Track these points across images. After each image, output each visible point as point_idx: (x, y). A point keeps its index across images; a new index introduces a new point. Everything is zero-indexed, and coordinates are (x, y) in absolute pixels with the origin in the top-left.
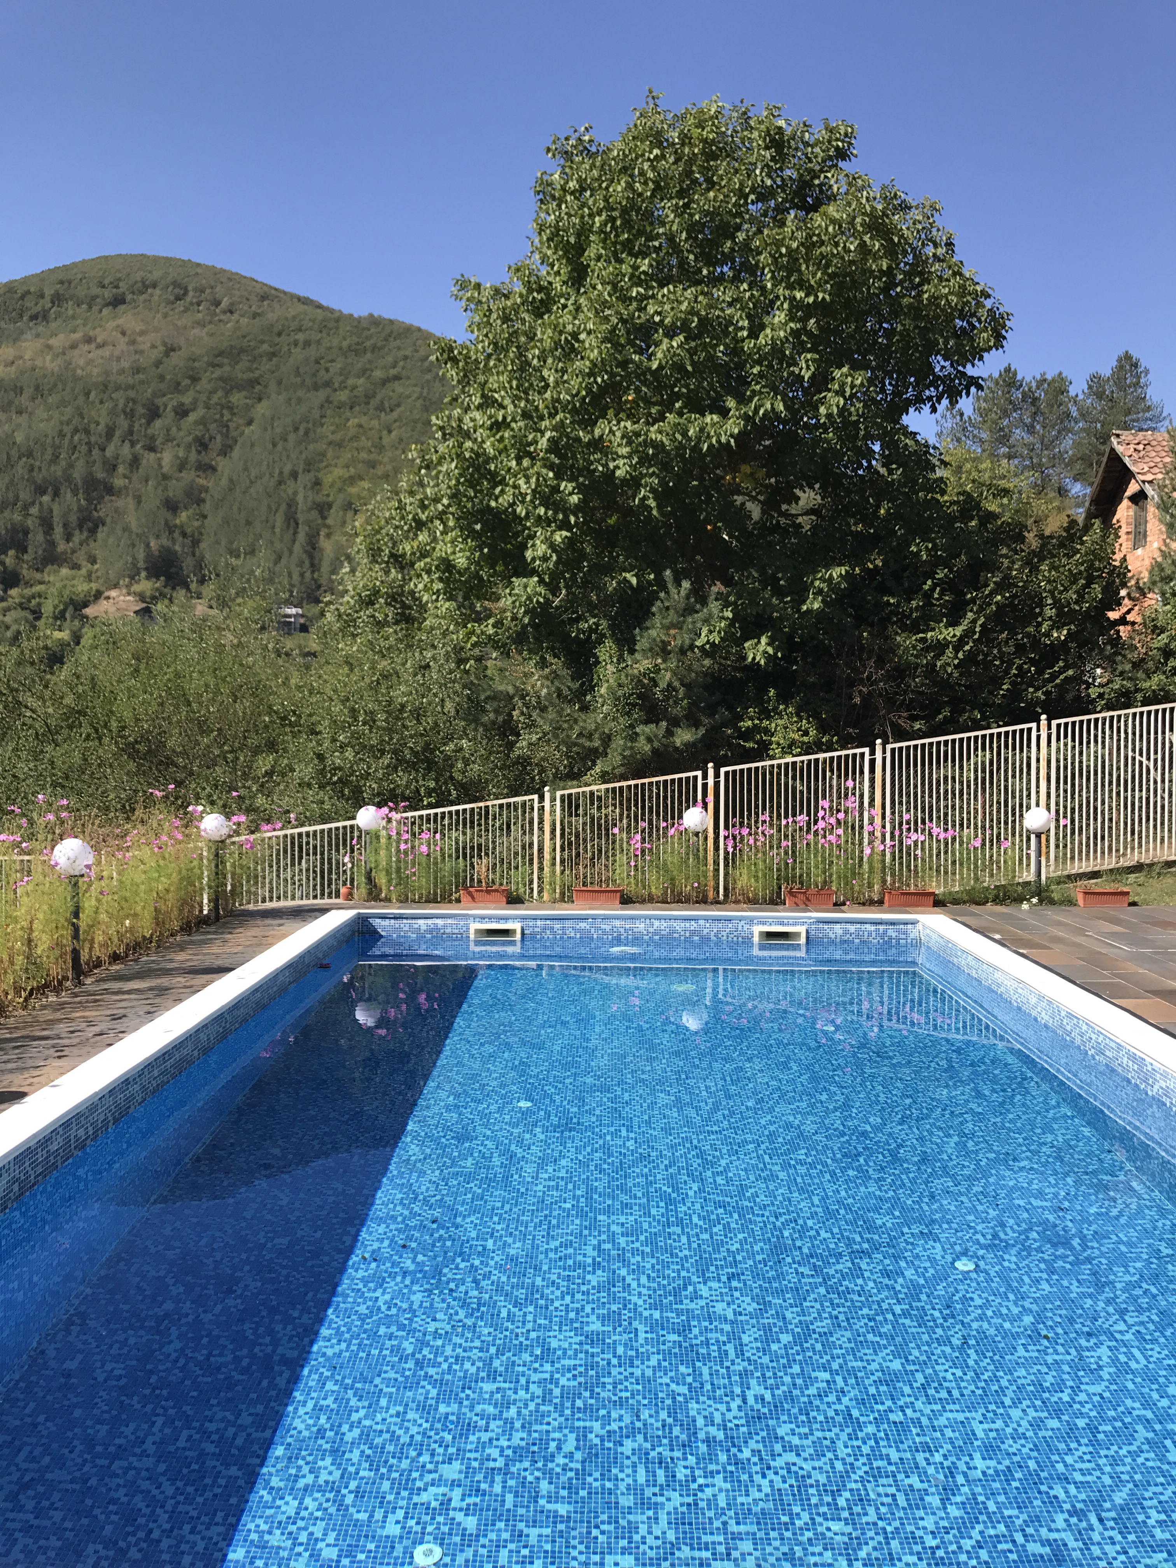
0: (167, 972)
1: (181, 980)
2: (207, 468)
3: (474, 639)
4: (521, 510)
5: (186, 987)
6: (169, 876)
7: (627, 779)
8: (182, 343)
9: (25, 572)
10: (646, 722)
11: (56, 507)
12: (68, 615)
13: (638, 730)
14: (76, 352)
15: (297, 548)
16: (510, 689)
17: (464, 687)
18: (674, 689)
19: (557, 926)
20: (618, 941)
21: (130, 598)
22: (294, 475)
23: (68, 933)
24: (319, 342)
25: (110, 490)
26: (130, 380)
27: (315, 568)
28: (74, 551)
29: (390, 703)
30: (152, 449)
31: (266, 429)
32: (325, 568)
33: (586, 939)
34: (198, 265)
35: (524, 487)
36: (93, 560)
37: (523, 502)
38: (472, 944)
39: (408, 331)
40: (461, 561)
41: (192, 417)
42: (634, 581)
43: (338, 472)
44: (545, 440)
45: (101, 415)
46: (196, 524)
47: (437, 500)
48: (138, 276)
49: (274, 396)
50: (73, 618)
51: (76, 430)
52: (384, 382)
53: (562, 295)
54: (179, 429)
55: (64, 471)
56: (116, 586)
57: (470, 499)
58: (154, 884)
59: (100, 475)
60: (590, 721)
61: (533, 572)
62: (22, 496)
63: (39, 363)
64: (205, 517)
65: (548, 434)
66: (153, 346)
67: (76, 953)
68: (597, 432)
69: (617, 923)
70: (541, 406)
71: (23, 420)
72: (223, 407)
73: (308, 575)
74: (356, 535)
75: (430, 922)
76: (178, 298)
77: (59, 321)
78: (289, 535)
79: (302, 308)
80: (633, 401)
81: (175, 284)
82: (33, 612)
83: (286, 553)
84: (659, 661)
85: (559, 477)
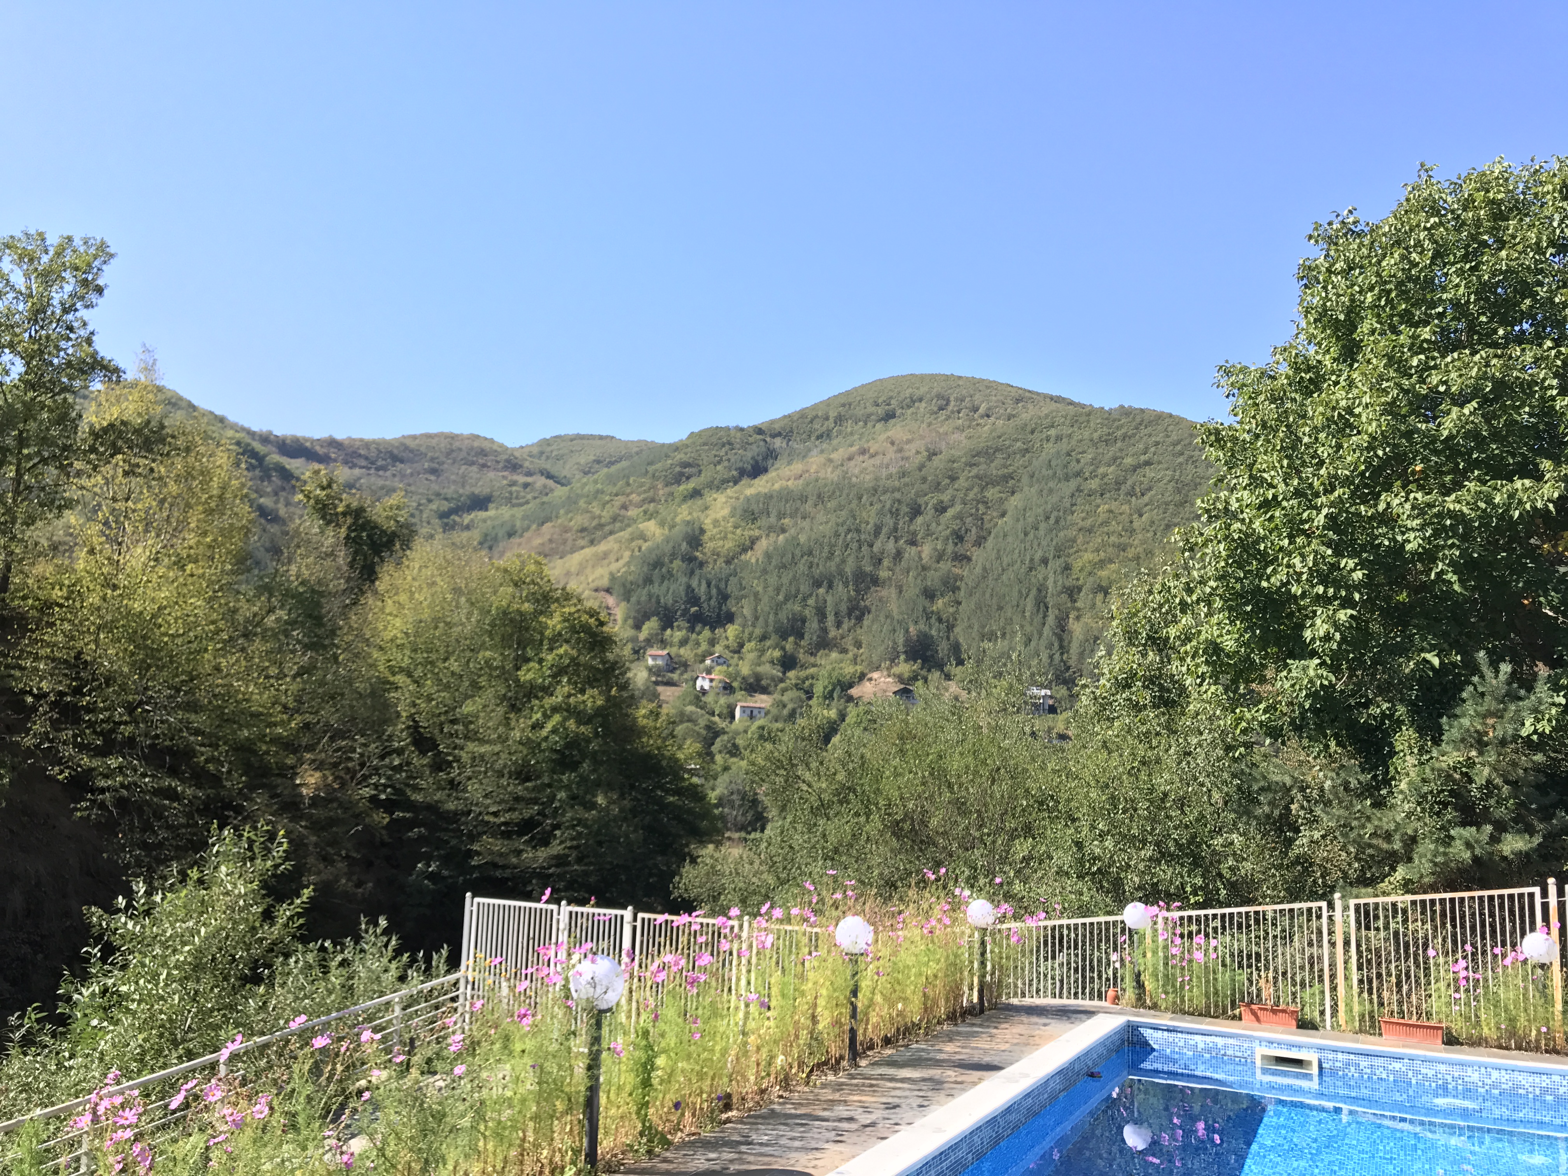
0: (938, 1064)
1: (951, 1074)
2: (962, 559)
3: (1244, 724)
4: (1296, 590)
5: (956, 1082)
6: (938, 962)
7: (1437, 891)
8: (943, 446)
9: (801, 656)
10: (1464, 824)
11: (829, 599)
12: (835, 695)
13: (1452, 832)
14: (852, 463)
15: (1047, 631)
16: (1288, 781)
17: (1234, 776)
18: (1496, 787)
19: (1364, 1063)
20: (1444, 1090)
21: (890, 680)
22: (1045, 561)
23: (846, 1011)
24: (1070, 436)
25: (875, 581)
26: (897, 483)
27: (1063, 649)
28: (843, 637)
29: (1152, 790)
30: (913, 543)
31: (1018, 520)
32: (1074, 649)
33: (1401, 1083)
34: (960, 378)
35: (1299, 566)
36: (858, 644)
37: (1298, 581)
38: (1258, 1072)
39: (1159, 418)
40: (1229, 644)
41: (950, 512)
42: (1436, 662)
43: (1088, 556)
44: (1321, 517)
45: (870, 516)
46: (951, 610)
47: (1203, 582)
48: (908, 393)
49: (1026, 489)
50: (840, 697)
51: (849, 530)
52: (1135, 468)
53: (1333, 372)
54: (938, 524)
55: (838, 566)
56: (878, 668)
57: (1238, 580)
58: (924, 969)
59: (868, 569)
60: (1386, 820)
61: (1313, 654)
62: (802, 588)
63: (821, 475)
64: (960, 603)
65: (1325, 511)
66: (918, 452)
67: (853, 1032)
68: (1381, 507)
69: (1442, 1068)
70: (1316, 483)
71: (806, 524)
72: (978, 502)
73: (1057, 657)
74: (1113, 618)
75: (1208, 1039)
76: (941, 409)
77: (840, 438)
78: (1038, 619)
79: (1054, 406)
80: (1422, 472)
81: (939, 396)
82: (807, 692)
83: (1036, 636)
84: (1474, 753)
85: (1338, 553)
